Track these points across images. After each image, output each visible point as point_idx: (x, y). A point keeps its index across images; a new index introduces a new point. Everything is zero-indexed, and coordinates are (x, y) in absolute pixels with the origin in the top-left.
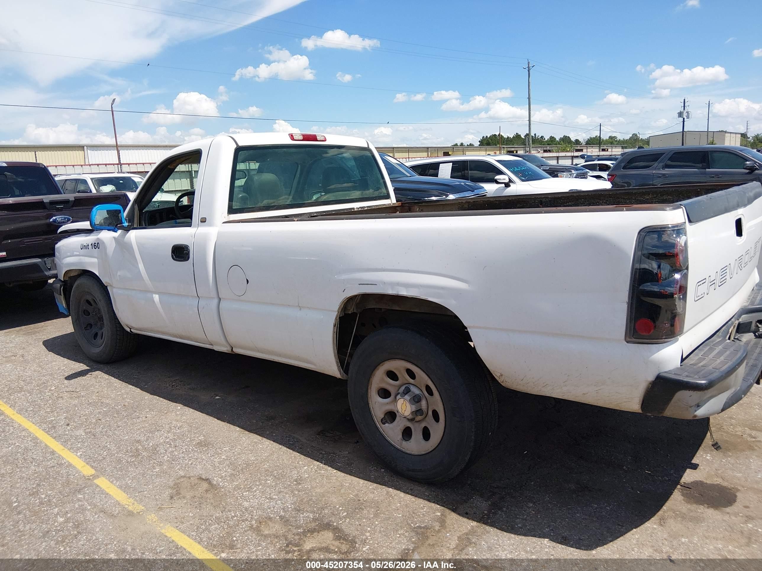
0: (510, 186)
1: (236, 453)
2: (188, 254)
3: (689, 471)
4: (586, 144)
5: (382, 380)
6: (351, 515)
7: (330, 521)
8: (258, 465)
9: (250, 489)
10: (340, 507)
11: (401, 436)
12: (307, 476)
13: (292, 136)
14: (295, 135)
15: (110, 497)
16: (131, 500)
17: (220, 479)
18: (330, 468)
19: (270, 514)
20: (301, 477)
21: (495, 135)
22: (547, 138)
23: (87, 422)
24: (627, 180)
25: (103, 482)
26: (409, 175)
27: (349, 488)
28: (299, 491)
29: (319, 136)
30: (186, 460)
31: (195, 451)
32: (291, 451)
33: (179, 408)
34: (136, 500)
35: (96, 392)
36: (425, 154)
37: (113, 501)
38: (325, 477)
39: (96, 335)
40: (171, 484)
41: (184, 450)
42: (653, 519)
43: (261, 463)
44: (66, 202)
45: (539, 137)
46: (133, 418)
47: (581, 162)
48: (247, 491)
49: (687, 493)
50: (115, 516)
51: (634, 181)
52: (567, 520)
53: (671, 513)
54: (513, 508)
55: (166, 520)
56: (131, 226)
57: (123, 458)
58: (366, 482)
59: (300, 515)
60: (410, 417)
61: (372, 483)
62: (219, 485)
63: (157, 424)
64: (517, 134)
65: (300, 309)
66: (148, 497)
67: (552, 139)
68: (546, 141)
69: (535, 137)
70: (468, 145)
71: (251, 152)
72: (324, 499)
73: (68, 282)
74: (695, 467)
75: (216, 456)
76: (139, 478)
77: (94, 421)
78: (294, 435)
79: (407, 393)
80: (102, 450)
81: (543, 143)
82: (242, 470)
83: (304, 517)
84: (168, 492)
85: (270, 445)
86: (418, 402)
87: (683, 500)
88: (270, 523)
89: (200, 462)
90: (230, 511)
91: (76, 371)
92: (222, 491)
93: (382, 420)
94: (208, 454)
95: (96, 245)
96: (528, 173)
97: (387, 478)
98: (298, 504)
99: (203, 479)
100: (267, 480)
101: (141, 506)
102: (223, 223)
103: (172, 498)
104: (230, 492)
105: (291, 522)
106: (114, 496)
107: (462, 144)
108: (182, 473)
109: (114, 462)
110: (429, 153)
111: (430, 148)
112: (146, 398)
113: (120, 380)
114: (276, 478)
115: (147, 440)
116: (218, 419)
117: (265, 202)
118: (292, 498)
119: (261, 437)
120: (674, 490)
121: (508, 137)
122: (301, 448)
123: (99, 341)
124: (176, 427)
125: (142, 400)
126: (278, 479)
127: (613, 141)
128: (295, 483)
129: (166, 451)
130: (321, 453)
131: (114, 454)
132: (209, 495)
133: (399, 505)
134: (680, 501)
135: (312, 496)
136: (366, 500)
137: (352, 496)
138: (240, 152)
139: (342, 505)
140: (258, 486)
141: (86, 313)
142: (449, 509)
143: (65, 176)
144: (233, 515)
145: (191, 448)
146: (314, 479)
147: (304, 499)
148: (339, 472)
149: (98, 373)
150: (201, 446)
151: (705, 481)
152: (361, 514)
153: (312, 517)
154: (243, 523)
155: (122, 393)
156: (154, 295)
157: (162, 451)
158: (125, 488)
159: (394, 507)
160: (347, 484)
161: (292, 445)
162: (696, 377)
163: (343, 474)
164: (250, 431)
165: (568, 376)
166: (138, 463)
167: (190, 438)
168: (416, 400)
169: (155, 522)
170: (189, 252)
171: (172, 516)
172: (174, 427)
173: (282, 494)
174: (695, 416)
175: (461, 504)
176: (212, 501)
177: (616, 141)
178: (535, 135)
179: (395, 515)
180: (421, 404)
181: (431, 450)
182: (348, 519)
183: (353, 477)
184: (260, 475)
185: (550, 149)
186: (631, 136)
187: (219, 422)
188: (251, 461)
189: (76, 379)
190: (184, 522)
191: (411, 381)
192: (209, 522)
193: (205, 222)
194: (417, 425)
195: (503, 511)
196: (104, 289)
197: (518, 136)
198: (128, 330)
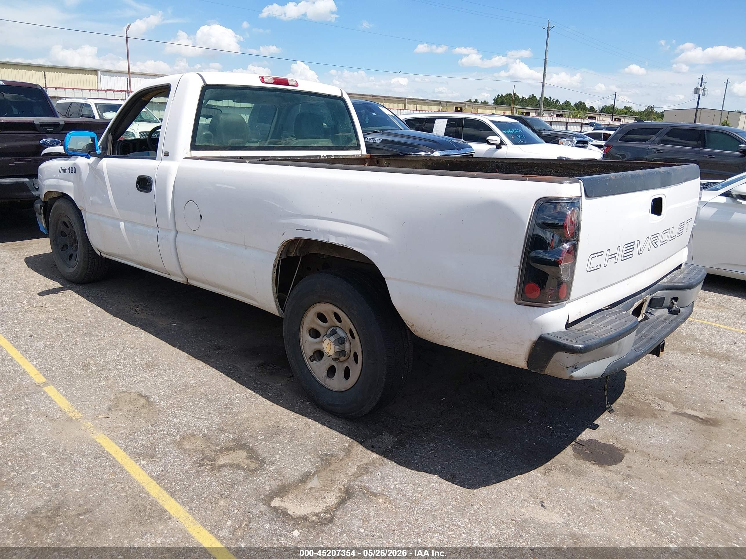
0: (501, 148)
1: (178, 376)
2: (151, 185)
3: (588, 430)
4: (601, 112)
5: (313, 321)
6: (268, 439)
7: (247, 442)
8: (195, 388)
9: (182, 409)
10: (260, 431)
11: (326, 373)
12: (238, 401)
13: (262, 78)
14: (266, 78)
15: (54, 403)
16: (73, 408)
17: (157, 397)
18: (260, 397)
19: (195, 432)
20: (232, 402)
21: (511, 94)
22: (562, 102)
23: (48, 335)
24: (623, 152)
25: (51, 391)
26: (402, 128)
27: (273, 416)
28: (227, 414)
29: (290, 81)
30: (131, 377)
31: (141, 370)
32: (230, 379)
33: (136, 331)
34: (77, 408)
35: (63, 309)
36: (436, 108)
37: (56, 407)
38: (254, 404)
39: (71, 256)
40: (112, 397)
41: (131, 369)
42: (539, 468)
43: (199, 387)
44: (56, 125)
45: (554, 101)
46: (92, 336)
47: (589, 130)
48: (179, 410)
49: (579, 449)
50: (55, 420)
51: (629, 153)
52: (460, 460)
53: (557, 465)
54: (415, 447)
55: (100, 428)
56: (104, 153)
57: (74, 370)
58: (290, 412)
59: (221, 435)
60: (334, 357)
61: (295, 413)
62: (155, 402)
63: (112, 343)
64: (532, 95)
65: (246, 248)
66: (88, 406)
67: (567, 103)
68: (562, 106)
69: (550, 100)
70: (482, 102)
71: (218, 91)
72: (247, 423)
73: (49, 203)
74: (595, 427)
75: (159, 377)
76: (84, 389)
77: (56, 335)
78: (236, 365)
79: (333, 334)
80: (57, 361)
81: (557, 107)
82: (180, 391)
83: (224, 437)
84: (108, 404)
85: (211, 372)
86: (341, 344)
87: (573, 455)
88: (192, 439)
89: (143, 381)
90: (159, 425)
91: (50, 288)
92: (157, 408)
93: (311, 357)
94: (152, 374)
95: (73, 170)
96: (521, 137)
97: (310, 410)
98: (222, 425)
99: (142, 396)
100: (200, 402)
101: (80, 414)
102: (184, 158)
103: (110, 409)
104: (164, 409)
105: (211, 440)
106: (58, 403)
107: (476, 101)
108: (124, 389)
109: (65, 373)
110: (441, 107)
111: (443, 102)
112: (108, 319)
113: (88, 300)
114: (209, 401)
115: (100, 356)
116: (169, 344)
117: (231, 142)
118: (218, 419)
119: (205, 364)
120: (568, 446)
121: (523, 98)
122: (239, 377)
123: (73, 262)
124: (129, 348)
125: (104, 320)
126: (211, 402)
127: (627, 111)
128: (225, 406)
129: (115, 368)
130: (256, 383)
131: (67, 366)
132: (144, 410)
133: (313, 434)
134: (570, 455)
135: (237, 419)
136: (285, 427)
137: (273, 423)
138: (208, 90)
139: (262, 429)
140: (191, 406)
141: (63, 234)
142: (358, 442)
143: (71, 100)
144: (161, 429)
145: (138, 367)
146: (243, 405)
147: (229, 421)
148: (268, 401)
149: (70, 292)
150: (148, 366)
151: (599, 441)
152: (277, 439)
153: (232, 437)
154: (168, 437)
155: (87, 312)
156: (120, 223)
157: (111, 368)
158: (69, 397)
159: (308, 436)
160: (273, 412)
161: (232, 373)
162: (574, 341)
163: (271, 403)
164: (196, 358)
165: (466, 330)
166: (87, 376)
167: (140, 359)
168: (341, 341)
169: (90, 428)
170: (151, 184)
171: (106, 425)
172: (127, 347)
173: (210, 415)
174: (572, 377)
175: (370, 438)
176: (146, 415)
177: (631, 112)
178: (550, 98)
179: (307, 442)
180: (344, 346)
181: (349, 388)
182: (264, 442)
183: (279, 406)
184: (195, 397)
185: (563, 113)
186: (646, 108)
187: (170, 346)
188: (190, 383)
189: (48, 295)
190: (116, 431)
191: (338, 324)
192: (137, 433)
193: (168, 156)
194: (340, 364)
195: (405, 448)
196: (79, 213)
197: (533, 98)
198: (99, 254)
